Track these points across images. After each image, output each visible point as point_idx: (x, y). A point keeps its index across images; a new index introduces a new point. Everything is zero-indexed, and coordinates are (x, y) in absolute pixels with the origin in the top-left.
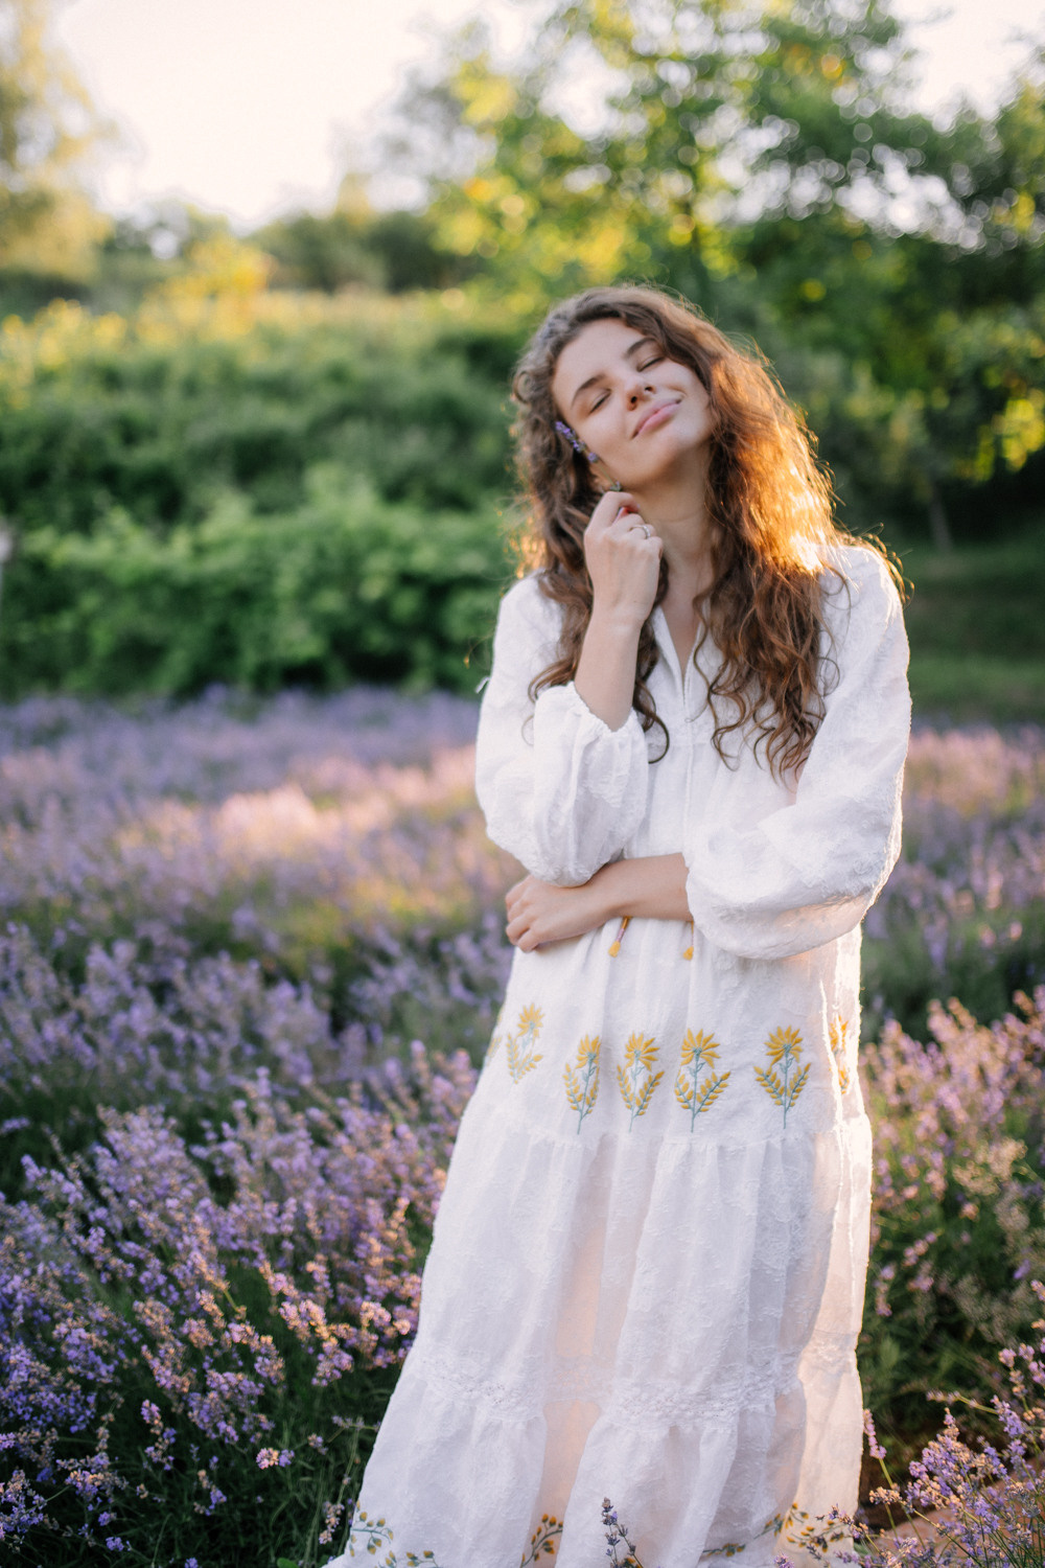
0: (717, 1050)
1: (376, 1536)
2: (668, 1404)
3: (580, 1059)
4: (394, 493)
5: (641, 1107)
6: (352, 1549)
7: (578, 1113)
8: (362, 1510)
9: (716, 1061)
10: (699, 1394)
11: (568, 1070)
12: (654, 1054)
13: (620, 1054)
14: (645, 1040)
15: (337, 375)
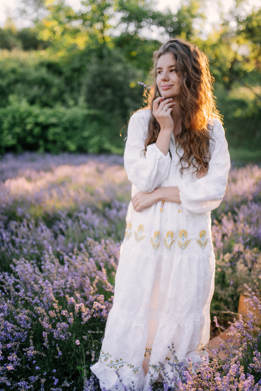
0: (188, 234)
1: (107, 357)
2: (178, 319)
3: (155, 237)
4: (32, 102)
5: (170, 248)
6: (101, 361)
7: (155, 250)
8: (103, 351)
9: (187, 237)
10: (185, 316)
11: (151, 239)
12: (173, 235)
13: (165, 235)
14: (171, 232)
15: (14, 71)
